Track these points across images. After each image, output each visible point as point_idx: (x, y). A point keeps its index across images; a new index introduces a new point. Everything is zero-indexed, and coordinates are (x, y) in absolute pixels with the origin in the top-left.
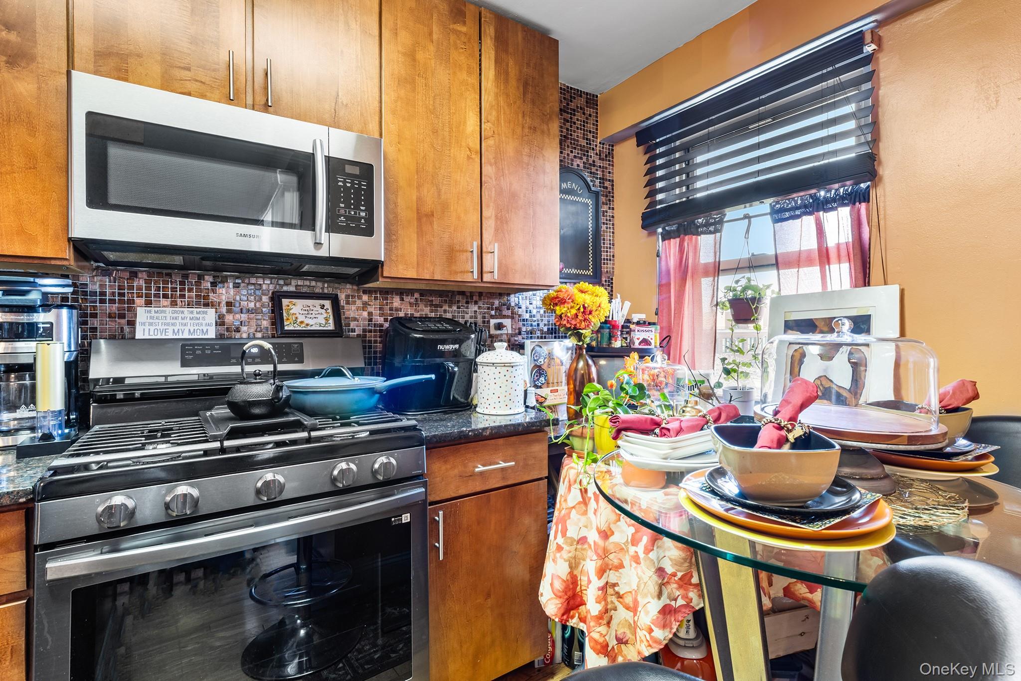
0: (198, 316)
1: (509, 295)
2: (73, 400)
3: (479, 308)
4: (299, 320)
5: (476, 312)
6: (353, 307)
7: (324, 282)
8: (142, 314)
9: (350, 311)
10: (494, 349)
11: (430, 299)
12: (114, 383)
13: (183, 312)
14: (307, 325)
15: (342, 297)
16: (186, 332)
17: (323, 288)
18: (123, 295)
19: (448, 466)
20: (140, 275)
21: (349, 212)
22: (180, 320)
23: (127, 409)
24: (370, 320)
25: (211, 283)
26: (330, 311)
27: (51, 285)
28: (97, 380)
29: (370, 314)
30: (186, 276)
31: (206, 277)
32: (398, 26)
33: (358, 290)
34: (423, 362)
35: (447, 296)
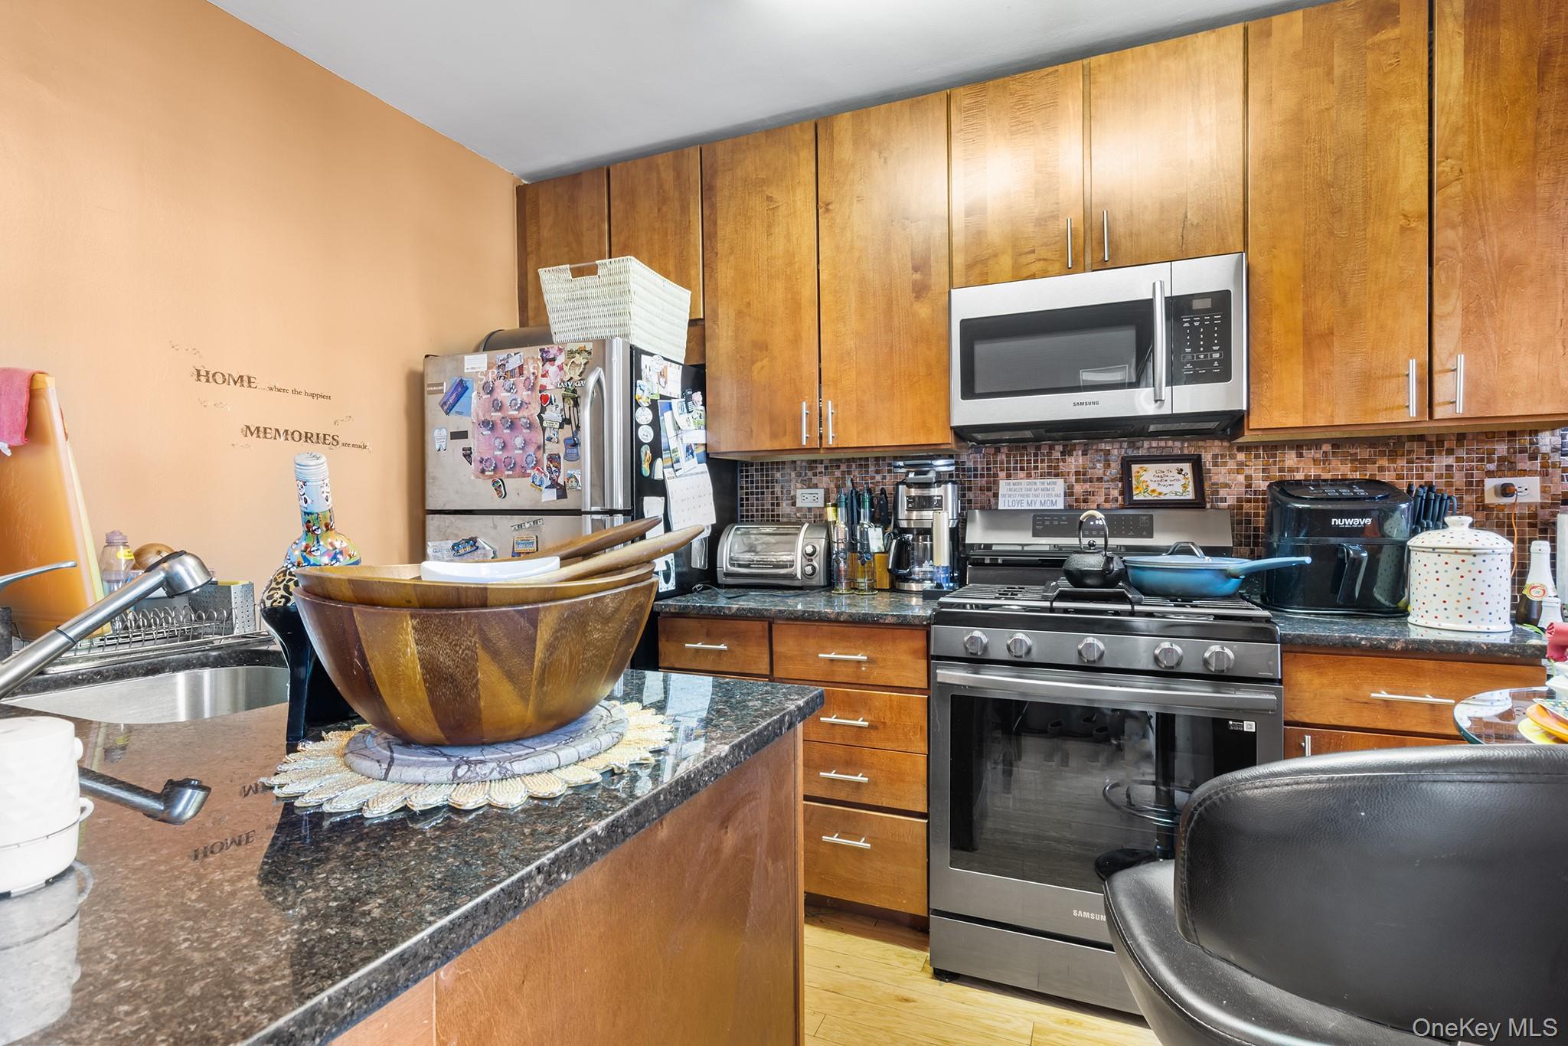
0: (1048, 487)
1: (1535, 432)
2: (956, 561)
3: (1459, 460)
4: (1150, 489)
5: (1449, 467)
6: (1223, 470)
7: (1183, 441)
8: (1004, 486)
9: (1219, 475)
10: (1445, 525)
11: (1352, 451)
12: (984, 548)
13: (1035, 483)
14: (1160, 494)
15: (1207, 458)
16: (1038, 503)
17: (1182, 449)
18: (989, 469)
19: (1325, 681)
20: (1002, 450)
21: (1198, 356)
22: (1033, 492)
23: (992, 572)
24: (1249, 486)
25: (1061, 453)
26: (1190, 476)
27: (942, 465)
28: (972, 546)
29: (1248, 478)
30: (1038, 448)
31: (1057, 447)
32: (1274, 89)
33: (1230, 448)
34: (1307, 542)
35: (1387, 445)
